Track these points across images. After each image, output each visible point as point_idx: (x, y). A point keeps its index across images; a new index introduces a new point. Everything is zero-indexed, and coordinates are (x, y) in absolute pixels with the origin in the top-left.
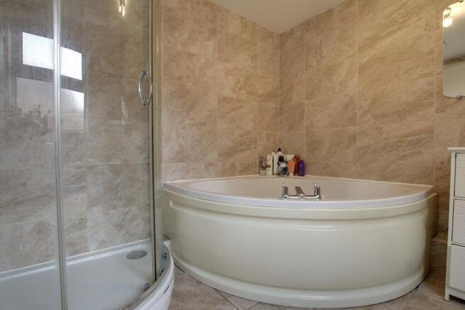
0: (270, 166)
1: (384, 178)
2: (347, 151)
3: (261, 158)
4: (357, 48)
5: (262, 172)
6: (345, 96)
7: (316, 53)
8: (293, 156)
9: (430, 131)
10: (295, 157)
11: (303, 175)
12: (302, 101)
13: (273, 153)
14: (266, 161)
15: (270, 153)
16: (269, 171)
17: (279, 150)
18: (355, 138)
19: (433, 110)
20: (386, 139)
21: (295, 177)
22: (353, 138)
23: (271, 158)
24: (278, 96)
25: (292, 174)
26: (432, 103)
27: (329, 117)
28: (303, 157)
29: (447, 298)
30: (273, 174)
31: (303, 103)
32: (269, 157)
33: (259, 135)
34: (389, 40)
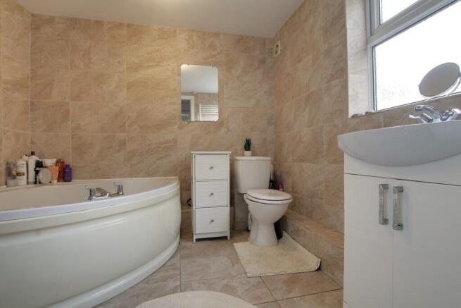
0: (24, 174)
1: (148, 174)
2: (118, 154)
3: (8, 163)
4: (125, 67)
5: (11, 182)
6: (115, 105)
7: (84, 56)
8: (54, 160)
9: (175, 141)
10: (57, 162)
11: (70, 180)
12: (66, 101)
13: (26, 158)
14: (17, 167)
15: (21, 158)
16: (23, 180)
17: (33, 153)
18: (125, 143)
19: (176, 127)
20: (149, 145)
21: (60, 183)
22: (123, 143)
23: (25, 163)
24: (28, 87)
25: (56, 181)
26: (176, 123)
27: (99, 121)
28: (68, 161)
29: (194, 241)
30: (28, 183)
31: (68, 104)
32: (21, 163)
33: (5, 133)
34: (150, 71)
